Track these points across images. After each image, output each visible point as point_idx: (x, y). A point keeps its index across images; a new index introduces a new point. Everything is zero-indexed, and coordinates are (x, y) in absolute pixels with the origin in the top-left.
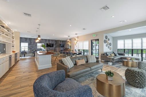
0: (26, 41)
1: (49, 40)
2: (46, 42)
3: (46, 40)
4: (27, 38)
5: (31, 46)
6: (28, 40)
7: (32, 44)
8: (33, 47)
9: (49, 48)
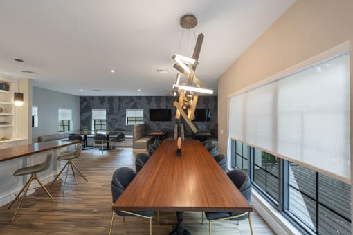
0: (102, 104)
1: (158, 99)
2: (149, 104)
3: (149, 98)
4: (104, 97)
5: (112, 119)
6: (106, 103)
7: (115, 111)
8: (116, 121)
9: (158, 125)
